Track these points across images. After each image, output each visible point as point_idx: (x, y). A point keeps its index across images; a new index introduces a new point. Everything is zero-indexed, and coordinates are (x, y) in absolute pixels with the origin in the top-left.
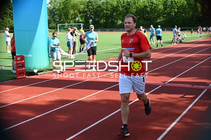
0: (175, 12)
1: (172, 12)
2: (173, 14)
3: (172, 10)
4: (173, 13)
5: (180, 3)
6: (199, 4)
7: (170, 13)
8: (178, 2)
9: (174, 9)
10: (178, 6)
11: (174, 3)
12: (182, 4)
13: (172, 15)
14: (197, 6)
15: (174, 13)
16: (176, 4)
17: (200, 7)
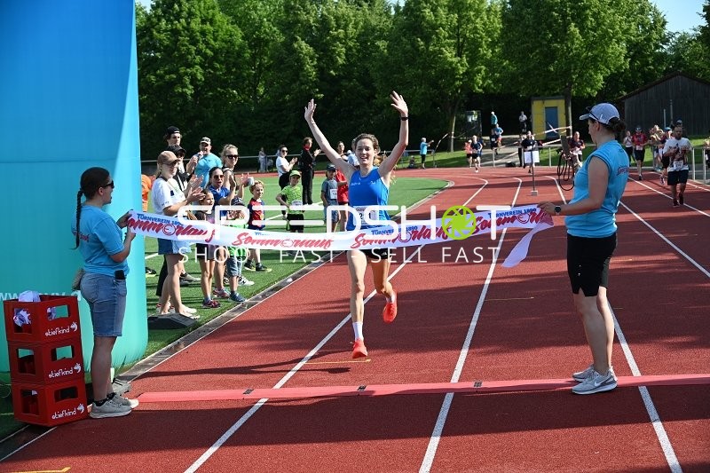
0: (194, 80)
1: (180, 80)
2: (189, 92)
3: (182, 70)
4: (185, 86)
5: (215, 40)
6: (303, 44)
7: (172, 84)
8: (203, 33)
9: (189, 65)
10: (205, 56)
11: (184, 39)
12: (223, 41)
13: (183, 95)
14: (294, 51)
15: (191, 87)
16: (194, 42)
17: (312, 58)
